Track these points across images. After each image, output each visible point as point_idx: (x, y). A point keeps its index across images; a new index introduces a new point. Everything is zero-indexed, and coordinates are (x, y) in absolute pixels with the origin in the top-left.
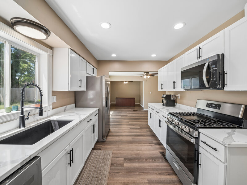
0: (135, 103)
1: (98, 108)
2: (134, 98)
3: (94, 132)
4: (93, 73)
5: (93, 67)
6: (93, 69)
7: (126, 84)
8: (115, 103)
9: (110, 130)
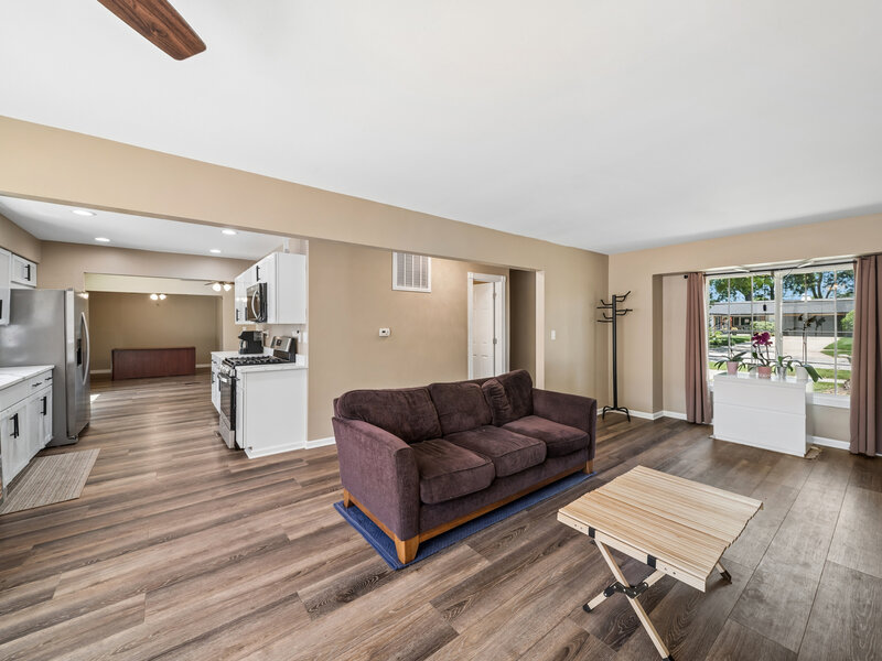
0: (197, 366)
1: (53, 367)
2: (194, 349)
3: (45, 413)
4: (29, 279)
5: (26, 263)
6: (29, 267)
7: (158, 303)
8: (109, 371)
9: (88, 425)
